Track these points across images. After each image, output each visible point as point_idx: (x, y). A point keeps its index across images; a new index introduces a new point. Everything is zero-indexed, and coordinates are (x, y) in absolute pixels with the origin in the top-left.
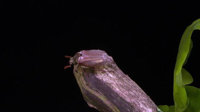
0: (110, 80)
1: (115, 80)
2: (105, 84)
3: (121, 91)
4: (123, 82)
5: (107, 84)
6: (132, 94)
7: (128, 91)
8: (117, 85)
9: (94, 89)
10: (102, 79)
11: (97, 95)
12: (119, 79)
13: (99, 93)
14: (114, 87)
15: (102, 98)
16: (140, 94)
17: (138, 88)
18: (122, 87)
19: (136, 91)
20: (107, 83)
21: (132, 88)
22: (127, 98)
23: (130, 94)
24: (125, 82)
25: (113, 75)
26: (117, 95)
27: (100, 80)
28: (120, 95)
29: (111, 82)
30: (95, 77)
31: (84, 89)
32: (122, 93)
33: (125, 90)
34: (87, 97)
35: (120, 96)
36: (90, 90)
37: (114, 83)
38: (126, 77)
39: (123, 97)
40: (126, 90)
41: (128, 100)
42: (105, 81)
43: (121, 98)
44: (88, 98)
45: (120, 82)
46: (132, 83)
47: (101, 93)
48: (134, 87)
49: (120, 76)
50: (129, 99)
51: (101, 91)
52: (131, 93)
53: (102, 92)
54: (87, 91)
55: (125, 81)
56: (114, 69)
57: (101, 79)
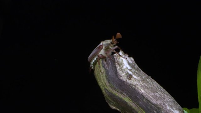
0: (134, 81)
1: (139, 82)
2: (129, 85)
3: (147, 92)
4: (148, 83)
5: (132, 86)
6: (158, 95)
7: (154, 92)
8: (142, 86)
9: (118, 90)
10: (126, 81)
11: (121, 96)
12: (144, 80)
13: (124, 95)
14: (139, 88)
15: (127, 100)
16: (166, 96)
17: (163, 89)
18: (147, 88)
19: (162, 92)
20: (132, 85)
21: (157, 89)
22: (153, 99)
23: (156, 96)
24: (150, 84)
25: (137, 76)
26: (143, 97)
27: (124, 81)
28: (146, 96)
29: (136, 83)
30: (119, 79)
31: (107, 91)
32: (147, 94)
33: (150, 92)
35: (146, 98)
36: (114, 92)
37: (139, 84)
38: (150, 79)
39: (149, 99)
40: (151, 91)
41: (154, 101)
42: (129, 82)
43: (147, 99)
44: (111, 100)
45: (145, 84)
46: (156, 84)
47: (125, 95)
48: (159, 88)
49: (144, 77)
50: (155, 100)
51: (125, 93)
52: (156, 94)
53: (127, 94)
54: (111, 93)
55: (150, 82)
56: (137, 70)
57: (125, 80)
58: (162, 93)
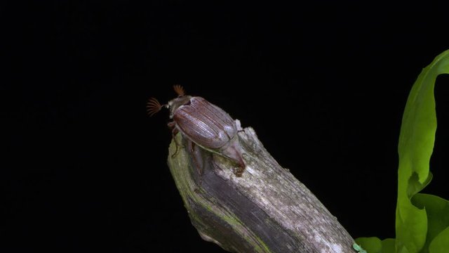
0: (248, 179)
1: (260, 182)
2: (237, 189)
3: (273, 204)
4: (278, 185)
5: (242, 190)
6: (298, 211)
7: (289, 204)
8: (264, 191)
9: (212, 199)
10: (231, 178)
11: (220, 213)
12: (269, 178)
13: (225, 209)
14: (258, 195)
15: (231, 220)
16: (316, 212)
17: (312, 197)
18: (276, 195)
19: (307, 204)
20: (243, 187)
21: (297, 197)
22: (287, 219)
23: (294, 212)
24: (283, 186)
25: (255, 169)
26: (264, 214)
27: (227, 180)
28: (272, 213)
29: (251, 184)
30: (216, 174)
31: (192, 200)
32: (274, 208)
33: (282, 203)
34: (197, 219)
35: (271, 217)
36: (204, 203)
37: (257, 186)
38: (284, 175)
39: (277, 218)
40: (284, 202)
41: (288, 224)
42: (237, 182)
43: (272, 220)
44: (199, 221)
45: (271, 186)
46: (298, 187)
47: (228, 209)
48: (302, 195)
49: (271, 171)
50: (291, 222)
51: (228, 205)
52: (294, 208)
53: (232, 208)
54: (198, 205)
55: (282, 183)
56: (257, 155)
57: (228, 177)
58: (309, 207)
